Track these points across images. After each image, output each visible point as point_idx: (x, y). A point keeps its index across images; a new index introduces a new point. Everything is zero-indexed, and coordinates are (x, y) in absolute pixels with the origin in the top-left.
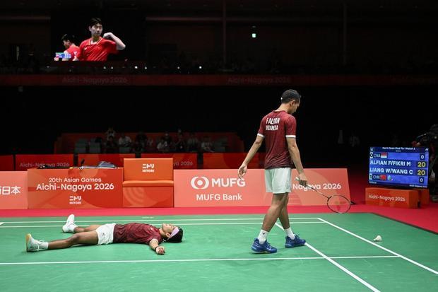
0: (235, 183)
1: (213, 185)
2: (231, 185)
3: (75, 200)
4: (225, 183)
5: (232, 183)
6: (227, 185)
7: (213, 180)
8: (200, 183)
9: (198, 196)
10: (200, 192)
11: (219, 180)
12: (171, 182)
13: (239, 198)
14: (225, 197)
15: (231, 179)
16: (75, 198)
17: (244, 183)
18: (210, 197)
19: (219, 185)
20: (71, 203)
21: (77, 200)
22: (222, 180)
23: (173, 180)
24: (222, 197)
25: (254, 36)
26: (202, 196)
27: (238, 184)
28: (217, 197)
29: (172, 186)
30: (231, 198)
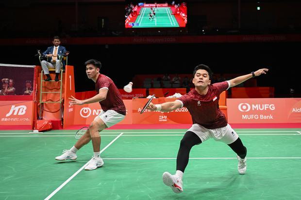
0: (268, 107)
1: (253, 109)
2: (265, 109)
3: (163, 119)
4: (261, 108)
5: (266, 107)
6: (263, 109)
7: (253, 106)
8: (244, 107)
9: (243, 116)
10: (245, 113)
11: (257, 105)
12: (225, 107)
13: (271, 117)
14: (262, 117)
15: (265, 105)
16: (163, 117)
17: (274, 107)
18: (252, 117)
19: (258, 109)
20: (160, 120)
21: (164, 119)
22: (259, 105)
23: (226, 105)
24: (259, 117)
25: (259, 8)
26: (246, 116)
27: (270, 108)
28: (256, 117)
29: (226, 109)
30: (266, 117)
